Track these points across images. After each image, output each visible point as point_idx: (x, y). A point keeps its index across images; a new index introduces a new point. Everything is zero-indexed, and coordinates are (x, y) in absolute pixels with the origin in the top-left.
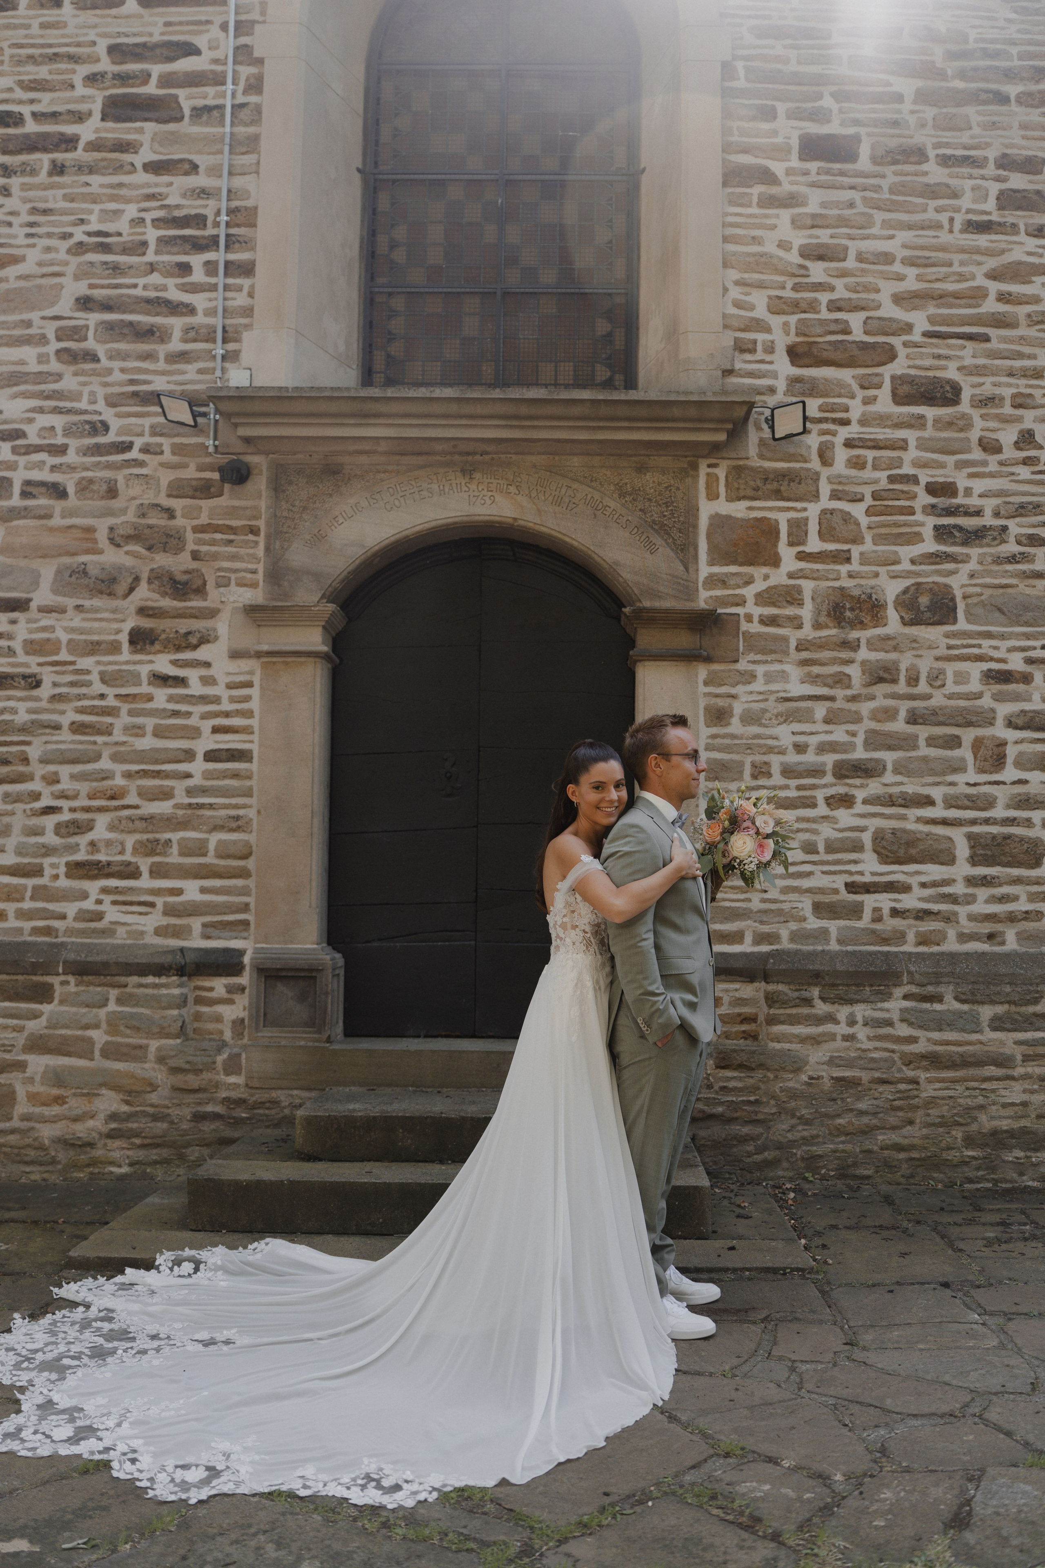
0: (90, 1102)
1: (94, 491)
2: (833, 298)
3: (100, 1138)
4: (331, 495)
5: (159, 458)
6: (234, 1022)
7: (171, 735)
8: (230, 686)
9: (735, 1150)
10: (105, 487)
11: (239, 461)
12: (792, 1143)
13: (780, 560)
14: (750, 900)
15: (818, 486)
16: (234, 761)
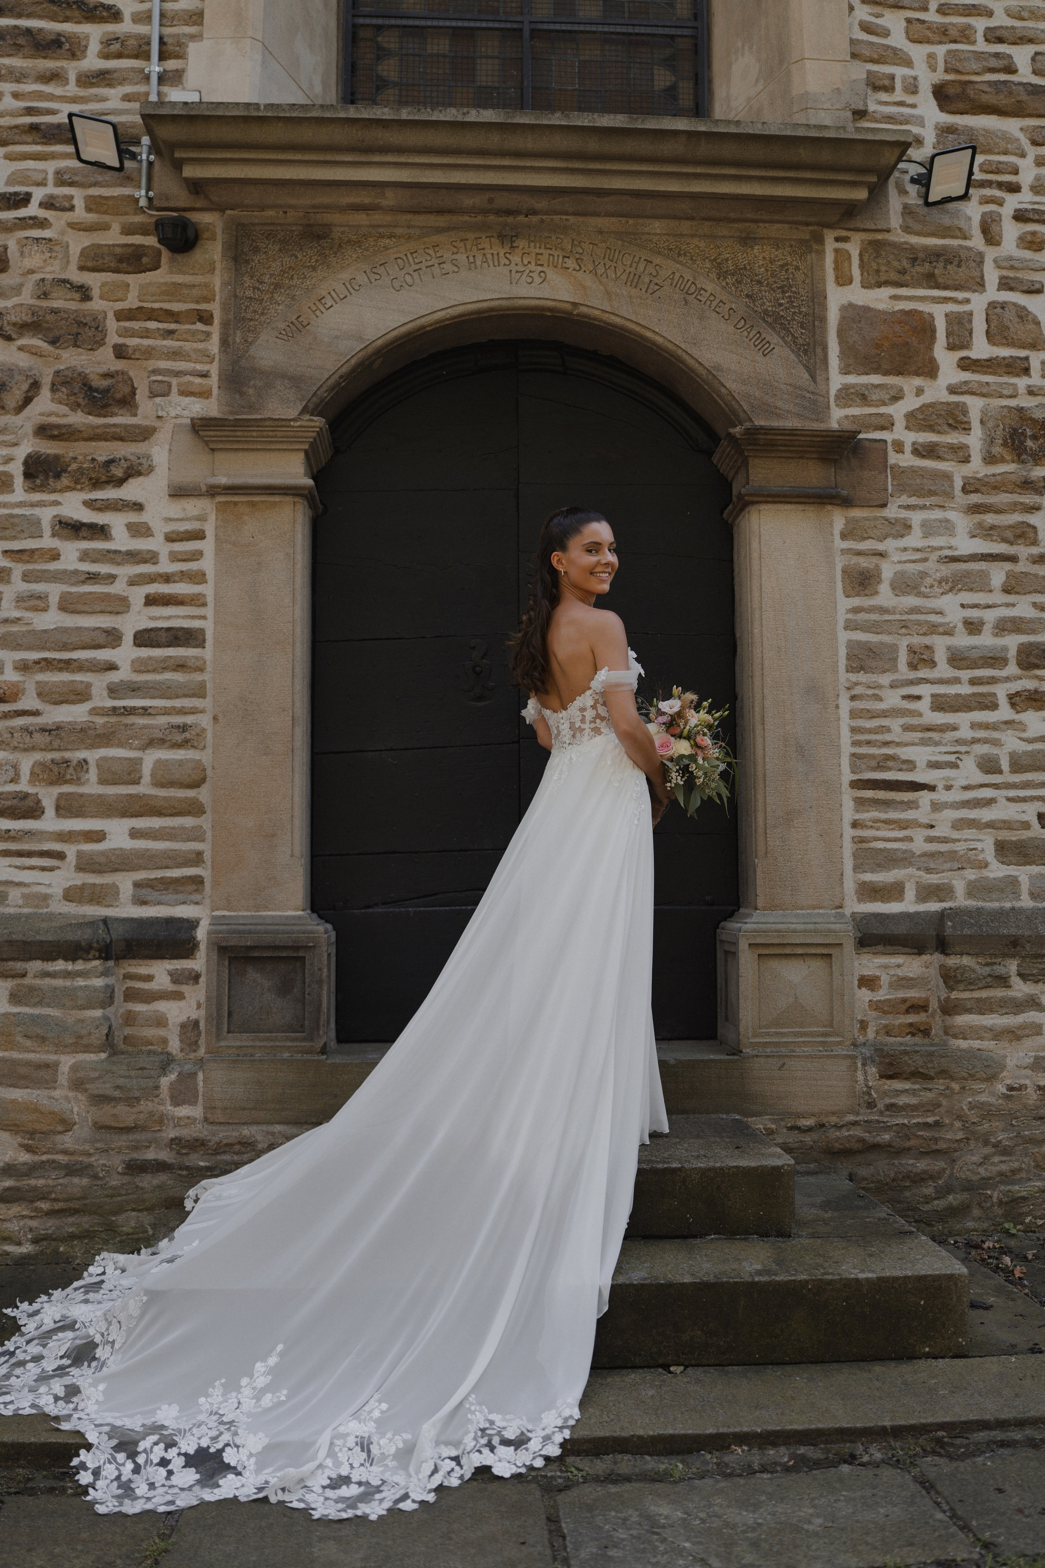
2: (992, 25)
4: (314, 269)
5: (67, 216)
6: (183, 1026)
7: (86, 608)
8: (171, 538)
9: (907, 1194)
11: (183, 219)
12: (986, 1182)
13: (938, 368)
14: (910, 839)
15: (982, 271)
16: (179, 646)
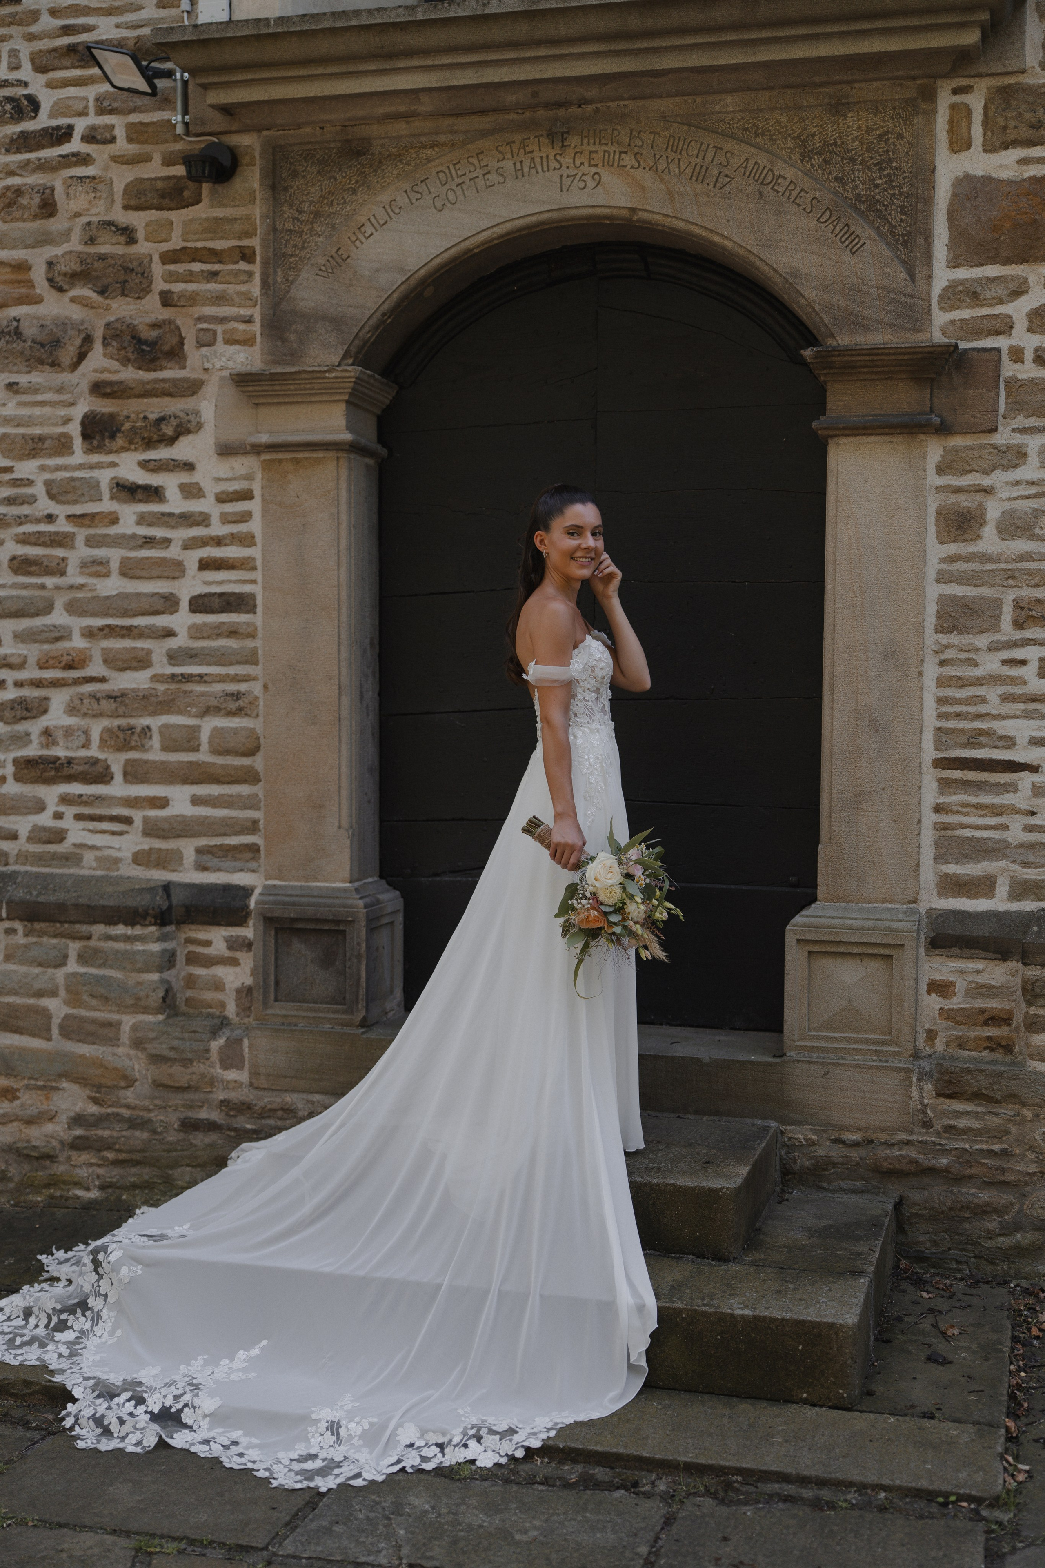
0: (47, 1099)
1: (23, 207)
3: (62, 1150)
4: (354, 191)
5: (110, 149)
6: (238, 991)
7: (144, 574)
8: (222, 498)
9: (967, 1226)
10: (37, 200)
11: (220, 144)
14: (1005, 827)
16: (231, 611)
